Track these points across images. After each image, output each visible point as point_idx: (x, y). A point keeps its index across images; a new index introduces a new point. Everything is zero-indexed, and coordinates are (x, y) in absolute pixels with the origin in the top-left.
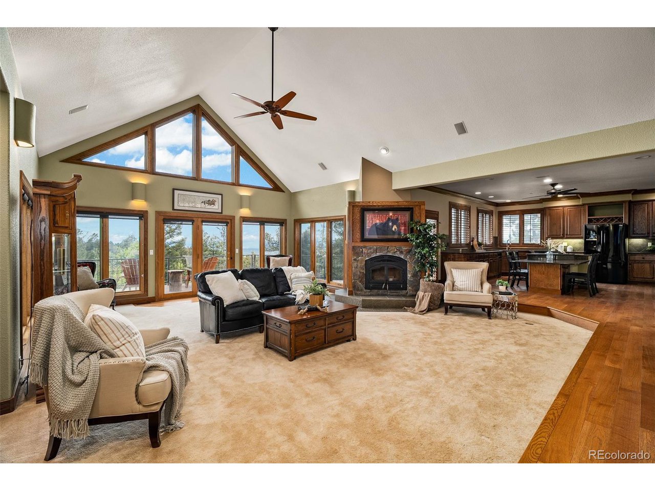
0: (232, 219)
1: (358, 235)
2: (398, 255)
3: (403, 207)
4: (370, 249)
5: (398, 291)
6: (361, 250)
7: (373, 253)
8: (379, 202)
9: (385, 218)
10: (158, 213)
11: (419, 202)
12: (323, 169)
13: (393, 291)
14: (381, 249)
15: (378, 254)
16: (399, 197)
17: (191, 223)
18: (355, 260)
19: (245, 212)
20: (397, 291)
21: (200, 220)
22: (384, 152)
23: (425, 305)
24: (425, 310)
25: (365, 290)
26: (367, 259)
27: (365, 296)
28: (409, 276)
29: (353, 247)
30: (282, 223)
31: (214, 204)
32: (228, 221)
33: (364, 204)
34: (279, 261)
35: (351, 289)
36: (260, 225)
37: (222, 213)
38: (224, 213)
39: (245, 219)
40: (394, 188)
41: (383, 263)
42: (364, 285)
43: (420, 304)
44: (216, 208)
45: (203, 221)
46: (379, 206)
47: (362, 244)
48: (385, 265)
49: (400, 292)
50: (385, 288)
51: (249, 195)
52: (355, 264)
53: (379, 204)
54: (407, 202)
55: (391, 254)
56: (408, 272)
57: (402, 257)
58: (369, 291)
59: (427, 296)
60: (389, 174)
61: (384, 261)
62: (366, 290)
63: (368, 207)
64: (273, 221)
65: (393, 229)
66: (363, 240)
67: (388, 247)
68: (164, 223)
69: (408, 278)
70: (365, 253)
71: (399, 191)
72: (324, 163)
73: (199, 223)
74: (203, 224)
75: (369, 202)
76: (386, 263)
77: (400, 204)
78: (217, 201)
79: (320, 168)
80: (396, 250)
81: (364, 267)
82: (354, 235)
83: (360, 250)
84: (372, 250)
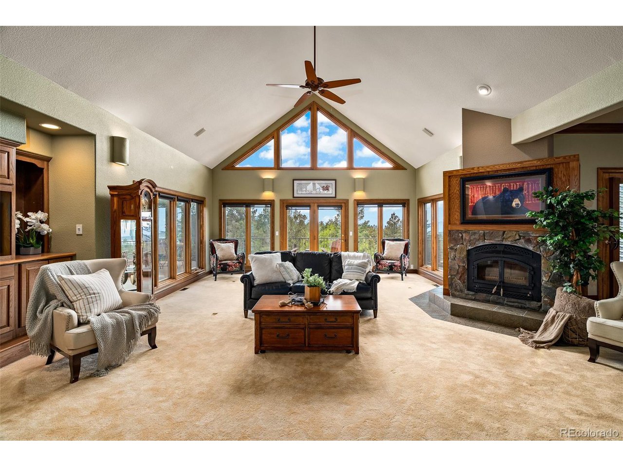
0: (346, 202)
1: (457, 216)
2: (521, 244)
3: (532, 168)
4: (475, 233)
5: (523, 301)
6: (460, 235)
7: (479, 240)
8: (488, 167)
9: (499, 189)
10: (282, 202)
11: (564, 158)
12: (431, 136)
13: (513, 300)
14: (492, 235)
15: (487, 242)
16: (524, 154)
17: (309, 208)
18: (451, 248)
19: (360, 195)
20: (519, 301)
21: (316, 205)
22: (483, 92)
23: (552, 333)
24: (551, 341)
25: (466, 292)
26: (470, 248)
27: (465, 299)
28: (544, 279)
29: (450, 231)
30: (404, 203)
31: (328, 189)
32: (341, 205)
33: (465, 172)
34: (394, 245)
35: (447, 288)
36: (378, 207)
37: (335, 197)
38: (338, 197)
39: (359, 203)
40: (514, 141)
41: (496, 255)
42: (466, 284)
43: (545, 329)
44: (331, 193)
45: (319, 206)
46: (489, 172)
47: (462, 228)
48: (500, 259)
49: (527, 303)
50: (497, 293)
51: (364, 177)
52: (452, 255)
53: (488, 170)
54: (539, 160)
55: (509, 243)
56: (542, 273)
57: (531, 248)
58: (473, 293)
59: (560, 318)
60: (506, 123)
61: (498, 252)
62: (469, 292)
63: (472, 175)
64: (392, 202)
65: (514, 204)
66: (465, 221)
67: (504, 232)
68: (287, 209)
69: (543, 283)
70: (465, 239)
71: (522, 146)
72: (427, 128)
73: (316, 207)
74: (319, 208)
75: (473, 169)
76: (501, 255)
77: (526, 164)
78: (331, 186)
79: (426, 135)
80: (517, 237)
81: (465, 260)
82: (451, 216)
83: (458, 236)
84: (477, 236)
